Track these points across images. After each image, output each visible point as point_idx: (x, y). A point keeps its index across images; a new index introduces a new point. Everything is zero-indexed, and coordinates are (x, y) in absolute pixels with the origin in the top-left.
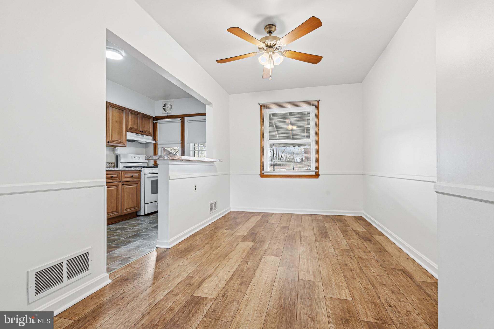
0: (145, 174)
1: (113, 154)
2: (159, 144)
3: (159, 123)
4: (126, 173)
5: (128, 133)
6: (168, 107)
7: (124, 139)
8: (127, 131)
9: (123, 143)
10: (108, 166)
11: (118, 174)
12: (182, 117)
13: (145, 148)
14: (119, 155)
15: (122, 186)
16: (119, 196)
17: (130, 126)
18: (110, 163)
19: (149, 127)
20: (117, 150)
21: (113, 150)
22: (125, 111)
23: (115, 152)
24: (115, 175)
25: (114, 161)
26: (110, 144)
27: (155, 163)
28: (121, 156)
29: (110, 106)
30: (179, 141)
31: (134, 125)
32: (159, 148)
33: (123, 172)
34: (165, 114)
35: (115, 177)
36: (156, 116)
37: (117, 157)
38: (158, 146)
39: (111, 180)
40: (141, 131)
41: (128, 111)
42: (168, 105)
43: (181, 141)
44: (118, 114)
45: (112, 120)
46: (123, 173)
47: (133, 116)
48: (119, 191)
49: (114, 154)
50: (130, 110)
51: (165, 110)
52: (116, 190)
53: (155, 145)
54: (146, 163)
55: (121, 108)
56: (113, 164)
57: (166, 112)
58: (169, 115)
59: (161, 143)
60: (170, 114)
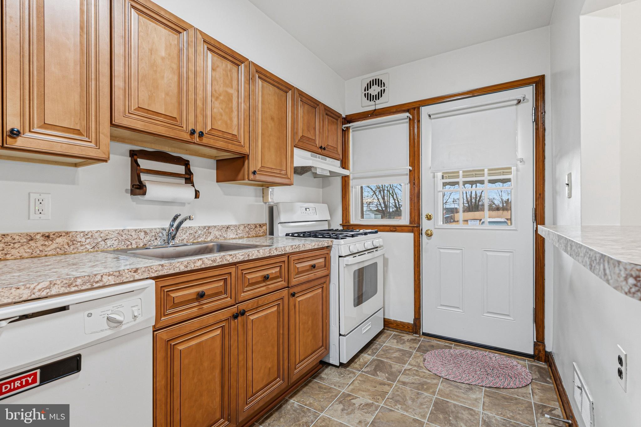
0: (340, 257)
1: (262, 203)
2: (354, 178)
3: (353, 131)
4: (300, 260)
5: (296, 150)
6: (375, 90)
7: (289, 164)
8: (295, 146)
9: (286, 174)
10: (253, 233)
11: (281, 266)
12: (414, 109)
13: (323, 188)
14: (277, 204)
15: (292, 299)
16: (283, 330)
17: (300, 134)
18: (258, 226)
19: (335, 139)
20: (272, 194)
21: (264, 195)
22: (290, 94)
23: (268, 198)
24: (273, 271)
25: (265, 219)
26: (258, 177)
27: (344, 222)
28: (281, 207)
29: (257, 76)
30: (407, 167)
31: (309, 131)
32: (352, 187)
33: (293, 258)
34: (370, 106)
35: (274, 276)
36: (346, 116)
37: (271, 210)
38: (352, 183)
39: (264, 288)
40: (321, 148)
41: (296, 94)
42: (376, 84)
43: (411, 168)
44: (276, 98)
45: (263, 112)
46: (292, 262)
47: (306, 106)
48: (283, 316)
49: (265, 203)
50: (301, 94)
51: (370, 97)
52: (276, 313)
53: (345, 180)
54: (327, 221)
55: (282, 85)
56: (264, 228)
57: (372, 103)
58: (378, 107)
59: (356, 175)
60: (381, 104)
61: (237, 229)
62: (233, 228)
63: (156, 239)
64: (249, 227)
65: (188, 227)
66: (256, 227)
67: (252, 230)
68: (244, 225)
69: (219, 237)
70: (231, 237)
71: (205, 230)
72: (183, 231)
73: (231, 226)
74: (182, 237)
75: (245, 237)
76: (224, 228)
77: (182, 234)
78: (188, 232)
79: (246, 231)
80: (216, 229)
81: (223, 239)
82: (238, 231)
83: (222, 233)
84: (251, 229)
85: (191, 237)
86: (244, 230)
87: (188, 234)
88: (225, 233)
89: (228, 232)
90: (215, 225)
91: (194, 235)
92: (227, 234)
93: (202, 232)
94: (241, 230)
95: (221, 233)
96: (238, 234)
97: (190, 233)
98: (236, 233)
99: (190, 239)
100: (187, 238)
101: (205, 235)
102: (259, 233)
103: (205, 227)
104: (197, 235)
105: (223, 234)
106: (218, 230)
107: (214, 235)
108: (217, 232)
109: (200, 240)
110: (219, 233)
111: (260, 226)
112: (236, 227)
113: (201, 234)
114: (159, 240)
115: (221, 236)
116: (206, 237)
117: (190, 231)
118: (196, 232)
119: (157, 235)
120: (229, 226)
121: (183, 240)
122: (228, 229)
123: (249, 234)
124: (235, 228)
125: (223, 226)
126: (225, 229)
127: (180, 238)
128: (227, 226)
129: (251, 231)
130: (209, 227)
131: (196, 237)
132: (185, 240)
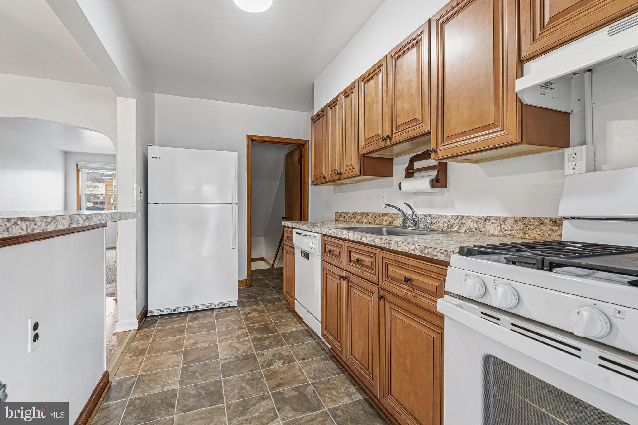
61: (502, 223)
62: (495, 221)
63: (421, 223)
64: (527, 221)
65: (442, 216)
66: (542, 224)
67: (532, 227)
68: (514, 218)
69: (474, 229)
70: (491, 232)
71: (459, 219)
72: (439, 218)
73: (491, 218)
74: (438, 224)
75: (517, 236)
76: (481, 219)
77: (438, 221)
78: (443, 220)
79: (518, 228)
80: (470, 220)
81: (480, 233)
82: (503, 226)
83: (478, 226)
84: (530, 225)
85: (445, 226)
86: (515, 226)
87: (442, 222)
88: (482, 226)
89: (487, 225)
90: (469, 215)
91: (447, 224)
92: (485, 227)
93: (455, 222)
94: (508, 224)
95: (476, 226)
96: (503, 230)
97: (444, 221)
98: (499, 229)
99: (444, 227)
100: (441, 225)
101: (458, 226)
102: (549, 235)
103: (458, 217)
104: (450, 224)
105: (480, 227)
106: (473, 221)
107: (468, 226)
108: (472, 223)
109: (453, 230)
110: (475, 226)
111: (555, 222)
112: (499, 219)
113: (455, 224)
114: (423, 224)
115: (476, 229)
116: (459, 227)
117: (444, 219)
118: (449, 221)
119: (421, 220)
120: (489, 218)
121: (439, 227)
122: (487, 222)
123: (525, 234)
124: (498, 221)
125: (479, 216)
126: (483, 221)
127: (436, 225)
128: (485, 217)
129: (530, 229)
130: (462, 217)
131: (450, 226)
132: (440, 227)
